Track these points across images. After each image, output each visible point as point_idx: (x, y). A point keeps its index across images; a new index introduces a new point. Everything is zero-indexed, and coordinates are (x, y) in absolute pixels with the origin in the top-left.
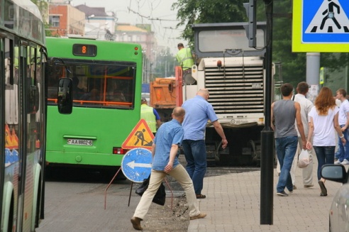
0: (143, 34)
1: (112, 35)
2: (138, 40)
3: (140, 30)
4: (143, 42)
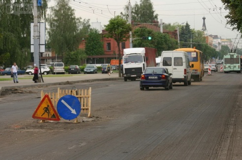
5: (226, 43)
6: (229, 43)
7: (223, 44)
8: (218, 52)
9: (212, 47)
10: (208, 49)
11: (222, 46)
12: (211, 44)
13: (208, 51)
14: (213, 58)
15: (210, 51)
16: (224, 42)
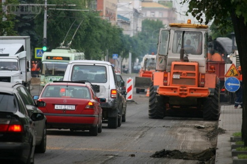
0: (165, 10)
1: (139, 14)
2: (161, 16)
3: (162, 6)
4: (164, 18)
5: (157, 15)
6: (166, 15)
7: (149, 14)
8: (130, 40)
9: (113, 23)
10: (100, 28)
11: (146, 23)
12: (110, 15)
13: (97, 33)
14: (115, 56)
15: (105, 35)
16: (153, 10)
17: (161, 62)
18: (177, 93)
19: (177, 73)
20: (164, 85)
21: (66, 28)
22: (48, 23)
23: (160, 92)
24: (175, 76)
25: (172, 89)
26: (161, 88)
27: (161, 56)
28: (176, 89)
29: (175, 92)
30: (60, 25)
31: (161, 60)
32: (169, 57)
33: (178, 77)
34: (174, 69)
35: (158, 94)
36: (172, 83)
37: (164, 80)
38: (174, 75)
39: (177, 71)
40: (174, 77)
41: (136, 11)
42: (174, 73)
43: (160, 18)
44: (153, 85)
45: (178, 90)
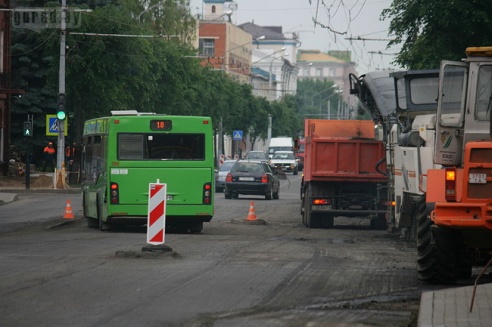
0: (339, 65)
1: (292, 67)
2: (332, 75)
3: (333, 59)
4: (338, 78)
5: (327, 73)
17: (447, 145)
18: (479, 221)
19: (479, 170)
20: (448, 201)
21: (106, 73)
22: (67, 63)
23: (437, 218)
24: (474, 178)
25: (468, 210)
26: (439, 207)
27: (447, 130)
28: (479, 208)
29: (475, 217)
30: (94, 68)
31: (447, 138)
32: (467, 131)
33: (482, 178)
34: (471, 161)
35: (433, 223)
36: (468, 196)
37: (447, 188)
38: (471, 176)
39: (479, 164)
40: (472, 181)
41: (286, 62)
42: (472, 170)
43: (330, 78)
44: (425, 200)
45: (484, 213)
